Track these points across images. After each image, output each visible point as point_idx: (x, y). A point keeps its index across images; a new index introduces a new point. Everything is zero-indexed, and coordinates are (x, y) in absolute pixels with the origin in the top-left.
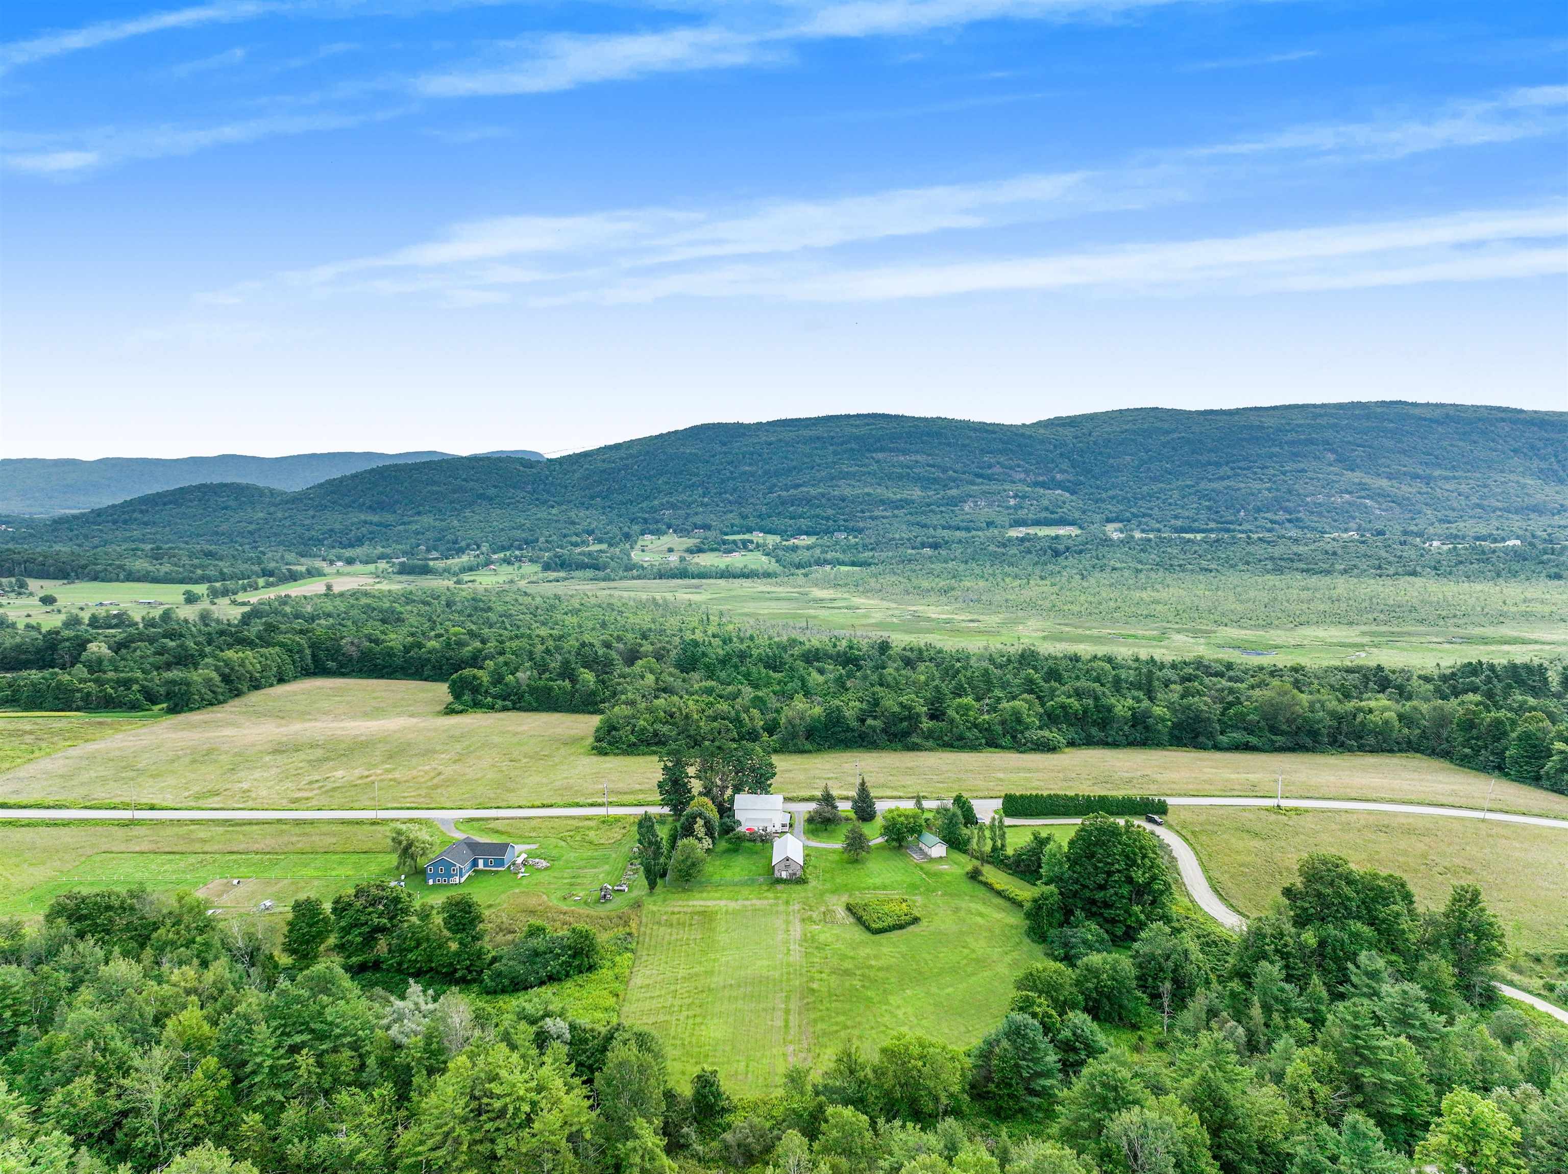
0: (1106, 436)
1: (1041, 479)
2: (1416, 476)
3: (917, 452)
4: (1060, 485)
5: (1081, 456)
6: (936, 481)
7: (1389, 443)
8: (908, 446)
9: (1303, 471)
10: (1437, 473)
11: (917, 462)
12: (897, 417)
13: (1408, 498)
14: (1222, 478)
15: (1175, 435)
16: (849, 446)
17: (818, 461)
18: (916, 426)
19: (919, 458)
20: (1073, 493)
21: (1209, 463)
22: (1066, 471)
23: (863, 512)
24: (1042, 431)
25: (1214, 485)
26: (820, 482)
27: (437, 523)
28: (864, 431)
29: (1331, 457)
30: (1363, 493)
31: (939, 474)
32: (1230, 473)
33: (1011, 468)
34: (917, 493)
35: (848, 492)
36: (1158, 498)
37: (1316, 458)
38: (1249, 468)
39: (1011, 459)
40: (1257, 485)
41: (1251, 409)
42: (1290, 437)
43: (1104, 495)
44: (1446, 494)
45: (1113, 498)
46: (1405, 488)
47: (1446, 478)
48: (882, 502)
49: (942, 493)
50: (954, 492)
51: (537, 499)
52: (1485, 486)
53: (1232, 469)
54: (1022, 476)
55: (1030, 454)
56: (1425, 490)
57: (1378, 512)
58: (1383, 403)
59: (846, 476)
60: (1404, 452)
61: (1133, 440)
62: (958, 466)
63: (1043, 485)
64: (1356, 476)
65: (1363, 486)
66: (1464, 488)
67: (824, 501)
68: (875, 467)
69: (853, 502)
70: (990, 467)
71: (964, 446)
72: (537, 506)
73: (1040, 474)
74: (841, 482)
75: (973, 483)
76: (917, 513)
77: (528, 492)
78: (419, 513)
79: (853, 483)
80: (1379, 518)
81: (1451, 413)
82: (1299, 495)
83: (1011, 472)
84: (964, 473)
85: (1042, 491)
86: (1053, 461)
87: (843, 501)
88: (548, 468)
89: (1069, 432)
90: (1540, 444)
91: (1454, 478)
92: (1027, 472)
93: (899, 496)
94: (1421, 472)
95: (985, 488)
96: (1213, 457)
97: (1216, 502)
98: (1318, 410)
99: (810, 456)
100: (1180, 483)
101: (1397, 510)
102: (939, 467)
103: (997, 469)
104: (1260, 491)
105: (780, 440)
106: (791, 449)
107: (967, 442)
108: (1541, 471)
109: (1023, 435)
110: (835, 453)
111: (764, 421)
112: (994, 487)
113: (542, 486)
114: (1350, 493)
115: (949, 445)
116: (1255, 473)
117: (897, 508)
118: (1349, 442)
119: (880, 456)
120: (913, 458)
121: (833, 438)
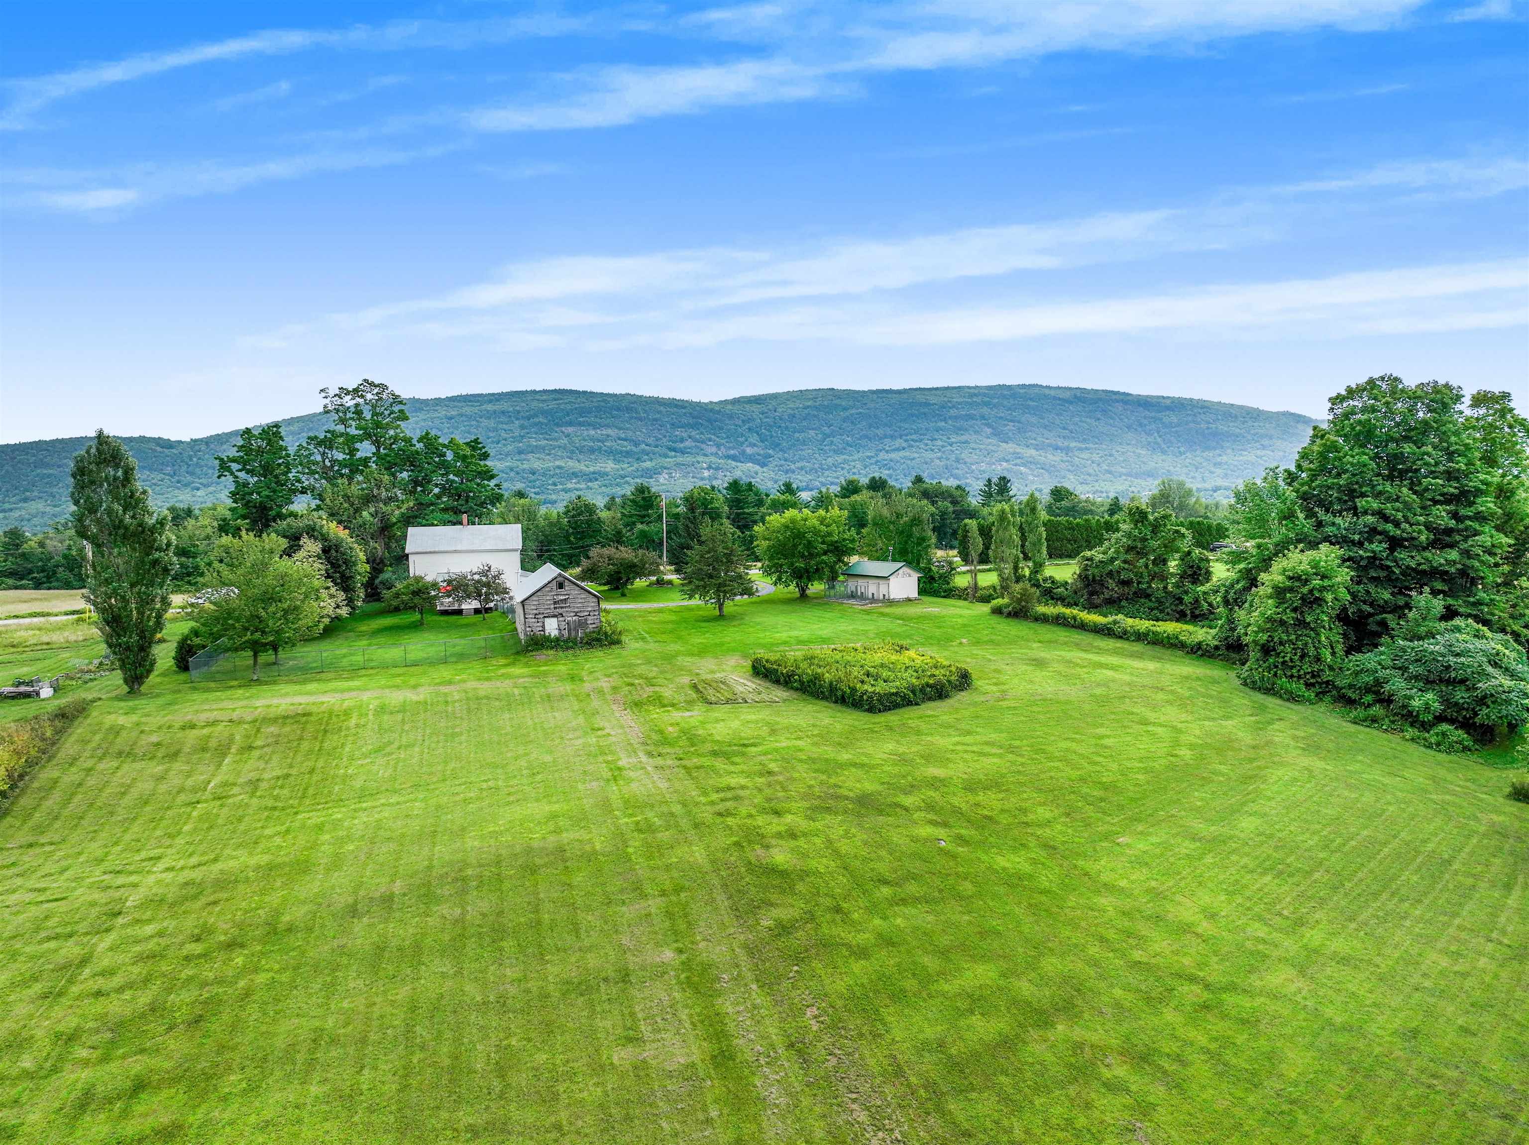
0: (790, 411)
1: (732, 452)
2: (1057, 448)
3: (608, 426)
4: (751, 459)
5: (769, 431)
6: (628, 454)
7: (1034, 419)
8: (598, 420)
9: (966, 442)
10: (1073, 444)
11: (608, 436)
12: (585, 392)
13: (1054, 466)
14: (898, 450)
15: (854, 411)
16: (536, 420)
17: (504, 435)
18: (604, 401)
19: (609, 431)
20: (763, 465)
21: (885, 436)
22: (755, 445)
23: (555, 484)
24: (730, 407)
25: (893, 455)
26: (506, 455)
27: (48, 509)
28: (552, 405)
29: (989, 431)
30: (1018, 461)
31: (629, 447)
32: (904, 445)
33: (703, 442)
34: (609, 466)
35: (537, 465)
36: (843, 469)
37: (976, 432)
38: (921, 441)
39: (702, 433)
40: (929, 455)
41: (916, 389)
42: (953, 412)
43: (793, 467)
44: (1083, 462)
45: (802, 469)
46: (1050, 457)
47: (1080, 449)
48: (575, 475)
49: (636, 465)
50: (648, 464)
51: (178, 482)
52: (1111, 455)
53: (906, 441)
54: (714, 450)
55: (721, 428)
56: (1065, 459)
57: (1031, 477)
58: (1023, 386)
59: (533, 450)
60: (1045, 427)
61: (815, 416)
62: (651, 441)
63: (734, 458)
64: (1010, 447)
65: (1017, 456)
66: (1096, 457)
67: (512, 474)
68: (565, 441)
69: (544, 475)
70: (682, 440)
71: (656, 420)
72: (179, 488)
73: (730, 448)
74: (530, 456)
75: (666, 456)
76: (611, 485)
77: (168, 475)
78: (25, 500)
79: (542, 456)
80: (1033, 482)
81: (1078, 394)
82: (965, 463)
83: (703, 446)
84: (656, 446)
85: (734, 463)
86: (742, 435)
87: (534, 474)
88: (192, 448)
89: (756, 408)
90: (1145, 422)
91: (1086, 449)
92: (718, 446)
93: (592, 469)
94: (1060, 444)
95: (680, 459)
96: (889, 431)
97: (894, 470)
98: (972, 391)
99: (495, 430)
100: (860, 454)
101: (1046, 475)
102: (631, 441)
103: (689, 443)
104: (932, 460)
105: (462, 415)
106: (474, 423)
107: (658, 416)
108: (1149, 443)
109: (712, 410)
110: (522, 427)
111: (443, 397)
112: (688, 459)
113: (184, 468)
114: (1007, 461)
115: (641, 419)
116: (927, 445)
117: (590, 480)
118: (1001, 418)
119: (570, 430)
120: (604, 432)
121: (519, 412)
